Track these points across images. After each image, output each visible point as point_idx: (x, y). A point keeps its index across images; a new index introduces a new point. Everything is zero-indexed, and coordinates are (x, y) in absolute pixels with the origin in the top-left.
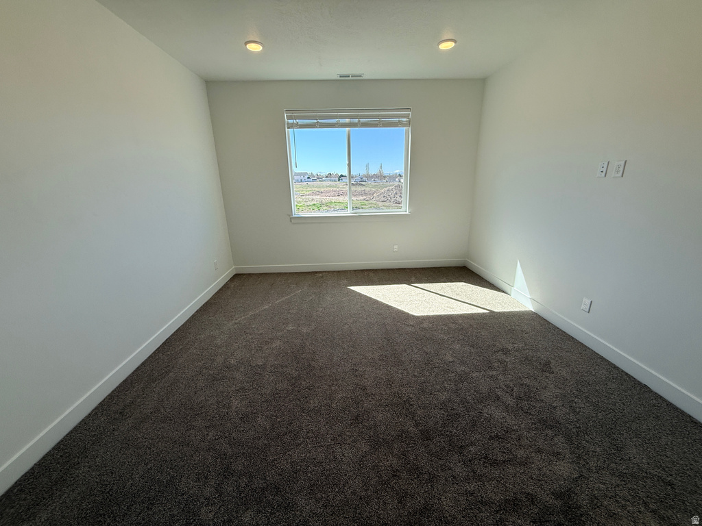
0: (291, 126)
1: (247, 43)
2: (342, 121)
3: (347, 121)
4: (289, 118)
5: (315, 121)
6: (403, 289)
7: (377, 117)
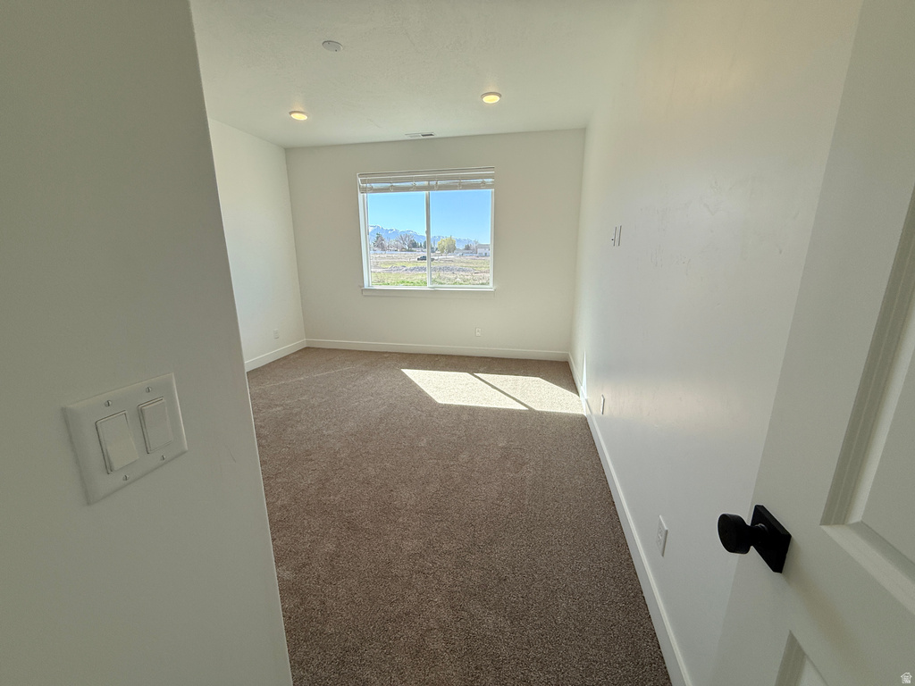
0: (364, 190)
1: (291, 113)
2: (418, 184)
3: (426, 183)
4: (363, 182)
5: (390, 185)
6: (463, 378)
7: (457, 178)
